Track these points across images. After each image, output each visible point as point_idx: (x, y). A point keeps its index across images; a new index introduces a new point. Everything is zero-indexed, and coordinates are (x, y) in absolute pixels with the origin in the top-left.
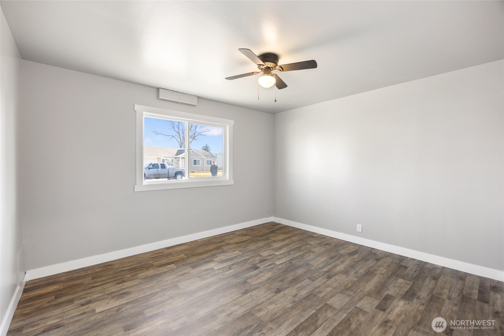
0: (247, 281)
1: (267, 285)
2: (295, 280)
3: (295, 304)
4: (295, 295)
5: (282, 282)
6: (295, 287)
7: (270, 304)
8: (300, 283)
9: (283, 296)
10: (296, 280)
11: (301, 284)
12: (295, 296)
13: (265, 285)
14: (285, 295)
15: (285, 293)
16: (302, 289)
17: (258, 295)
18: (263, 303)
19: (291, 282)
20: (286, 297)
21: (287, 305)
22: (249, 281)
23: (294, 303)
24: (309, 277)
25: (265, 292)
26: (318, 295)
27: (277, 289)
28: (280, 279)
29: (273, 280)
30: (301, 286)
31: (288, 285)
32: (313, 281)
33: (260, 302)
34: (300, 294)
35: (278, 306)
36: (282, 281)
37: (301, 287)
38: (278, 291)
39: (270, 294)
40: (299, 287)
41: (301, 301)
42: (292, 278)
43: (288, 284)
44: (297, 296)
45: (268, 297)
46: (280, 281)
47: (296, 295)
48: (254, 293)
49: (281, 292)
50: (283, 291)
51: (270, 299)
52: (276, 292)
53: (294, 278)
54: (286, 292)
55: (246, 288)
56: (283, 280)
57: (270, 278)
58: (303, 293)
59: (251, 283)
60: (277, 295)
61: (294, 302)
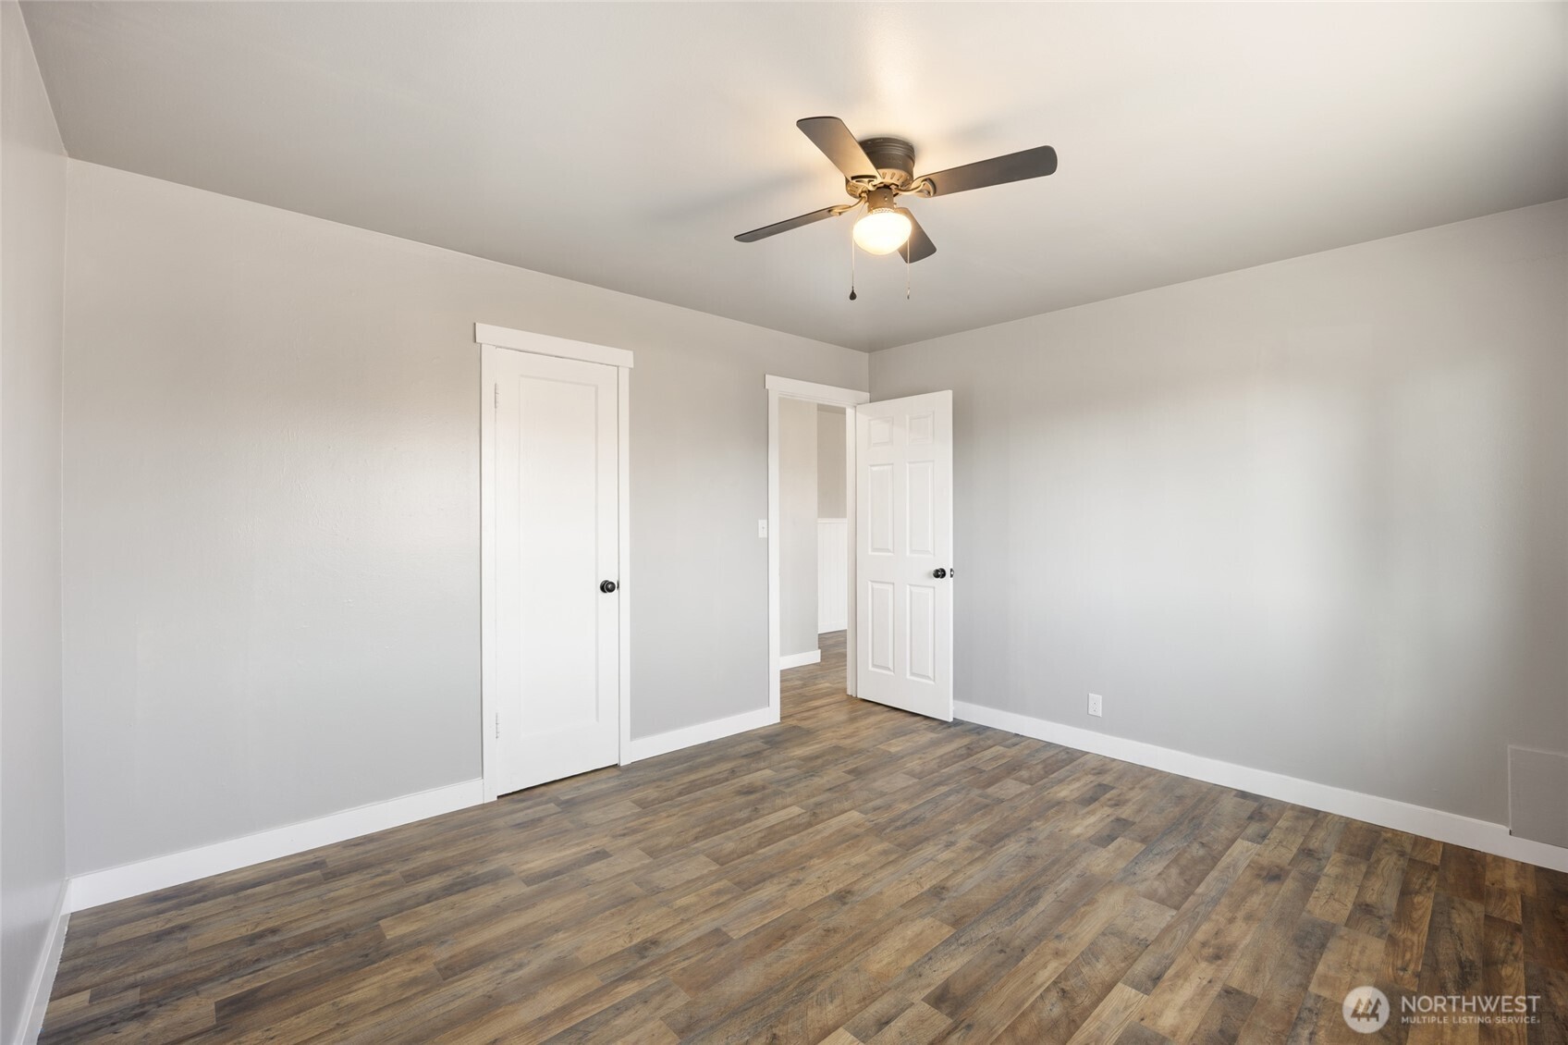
0: (954, 931)
1: (879, 916)
2: (782, 937)
3: (801, 864)
4: (795, 885)
5: (830, 926)
6: (789, 909)
7: (863, 865)
8: (766, 922)
9: (828, 881)
10: (778, 935)
11: (767, 917)
12: (797, 882)
13: (888, 915)
14: (825, 886)
15: (824, 890)
16: (769, 902)
17: (901, 886)
18: (882, 867)
19: (796, 928)
20: (822, 880)
21: (821, 863)
22: (947, 931)
23: (802, 866)
24: (722, 948)
25: (881, 893)
26: (729, 884)
27: (845, 904)
28: (835, 940)
29: (861, 934)
30: (768, 911)
31: (811, 915)
32: (717, 931)
33: (891, 869)
34: (778, 888)
35: (844, 862)
36: (828, 931)
37: (768, 907)
38: (842, 897)
39: (866, 889)
40: (774, 908)
41: (785, 870)
42: (790, 946)
43: (810, 920)
44: (791, 882)
45: (870, 879)
46: (835, 930)
47: (791, 885)
48: (914, 891)
49: (833, 894)
50: (829, 896)
51: (865, 876)
52: (849, 892)
53: (783, 941)
54: (819, 894)
55: (944, 903)
56: (824, 933)
57: (873, 942)
58: (768, 891)
59: (938, 923)
60: (845, 884)
61: (802, 869)
